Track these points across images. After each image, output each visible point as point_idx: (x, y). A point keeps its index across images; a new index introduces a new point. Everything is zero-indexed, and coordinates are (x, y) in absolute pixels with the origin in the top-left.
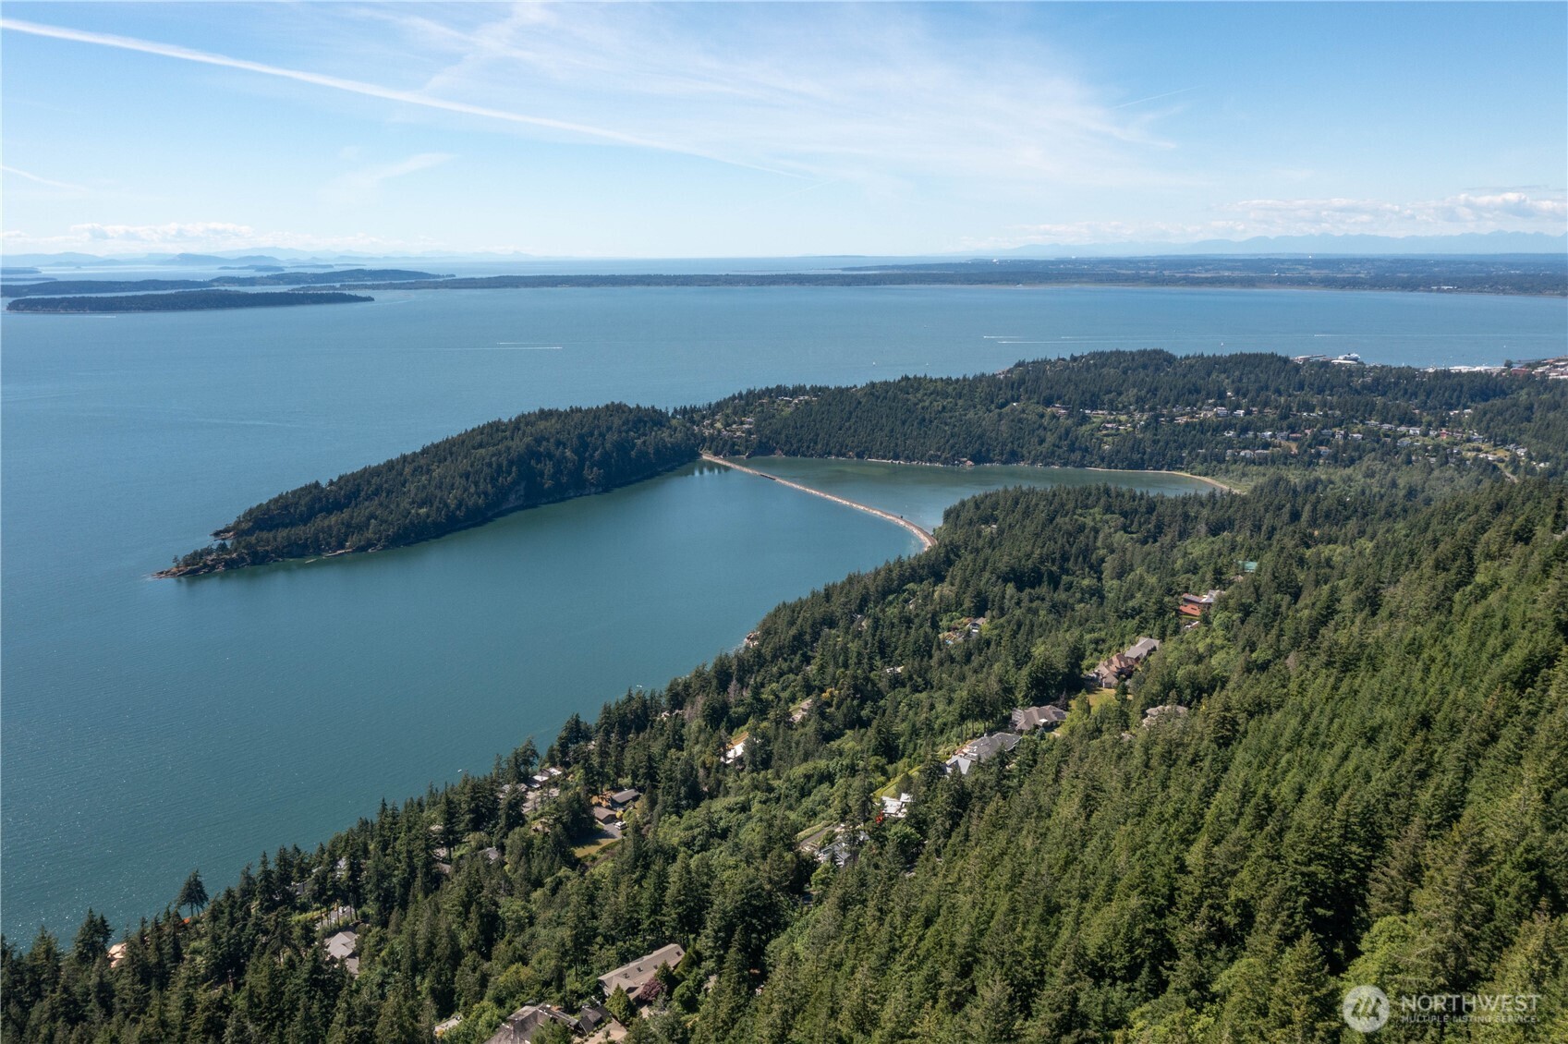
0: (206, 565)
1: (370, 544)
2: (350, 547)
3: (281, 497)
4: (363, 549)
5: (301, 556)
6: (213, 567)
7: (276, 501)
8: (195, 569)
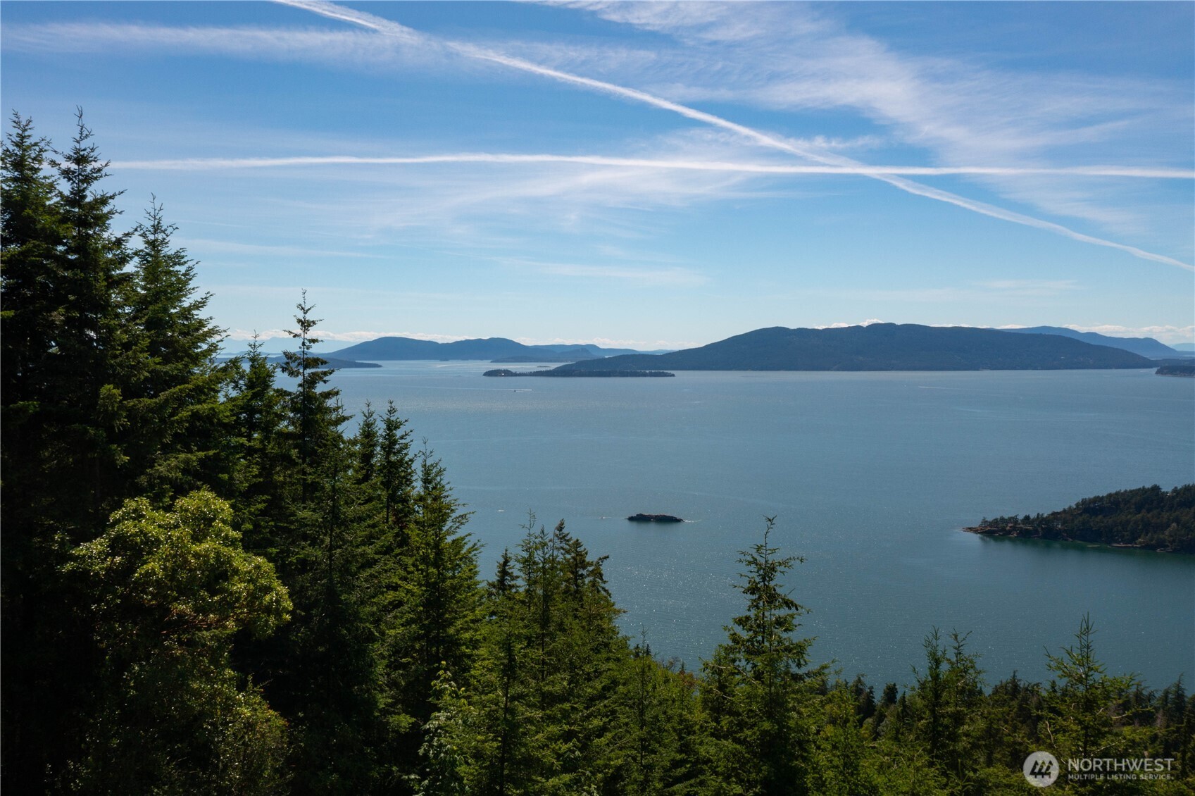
0: (1003, 529)
1: (1161, 544)
2: (1140, 543)
3: (1117, 493)
4: (1150, 548)
5: (1091, 541)
6: (1009, 532)
7: (1110, 495)
8: (995, 531)
